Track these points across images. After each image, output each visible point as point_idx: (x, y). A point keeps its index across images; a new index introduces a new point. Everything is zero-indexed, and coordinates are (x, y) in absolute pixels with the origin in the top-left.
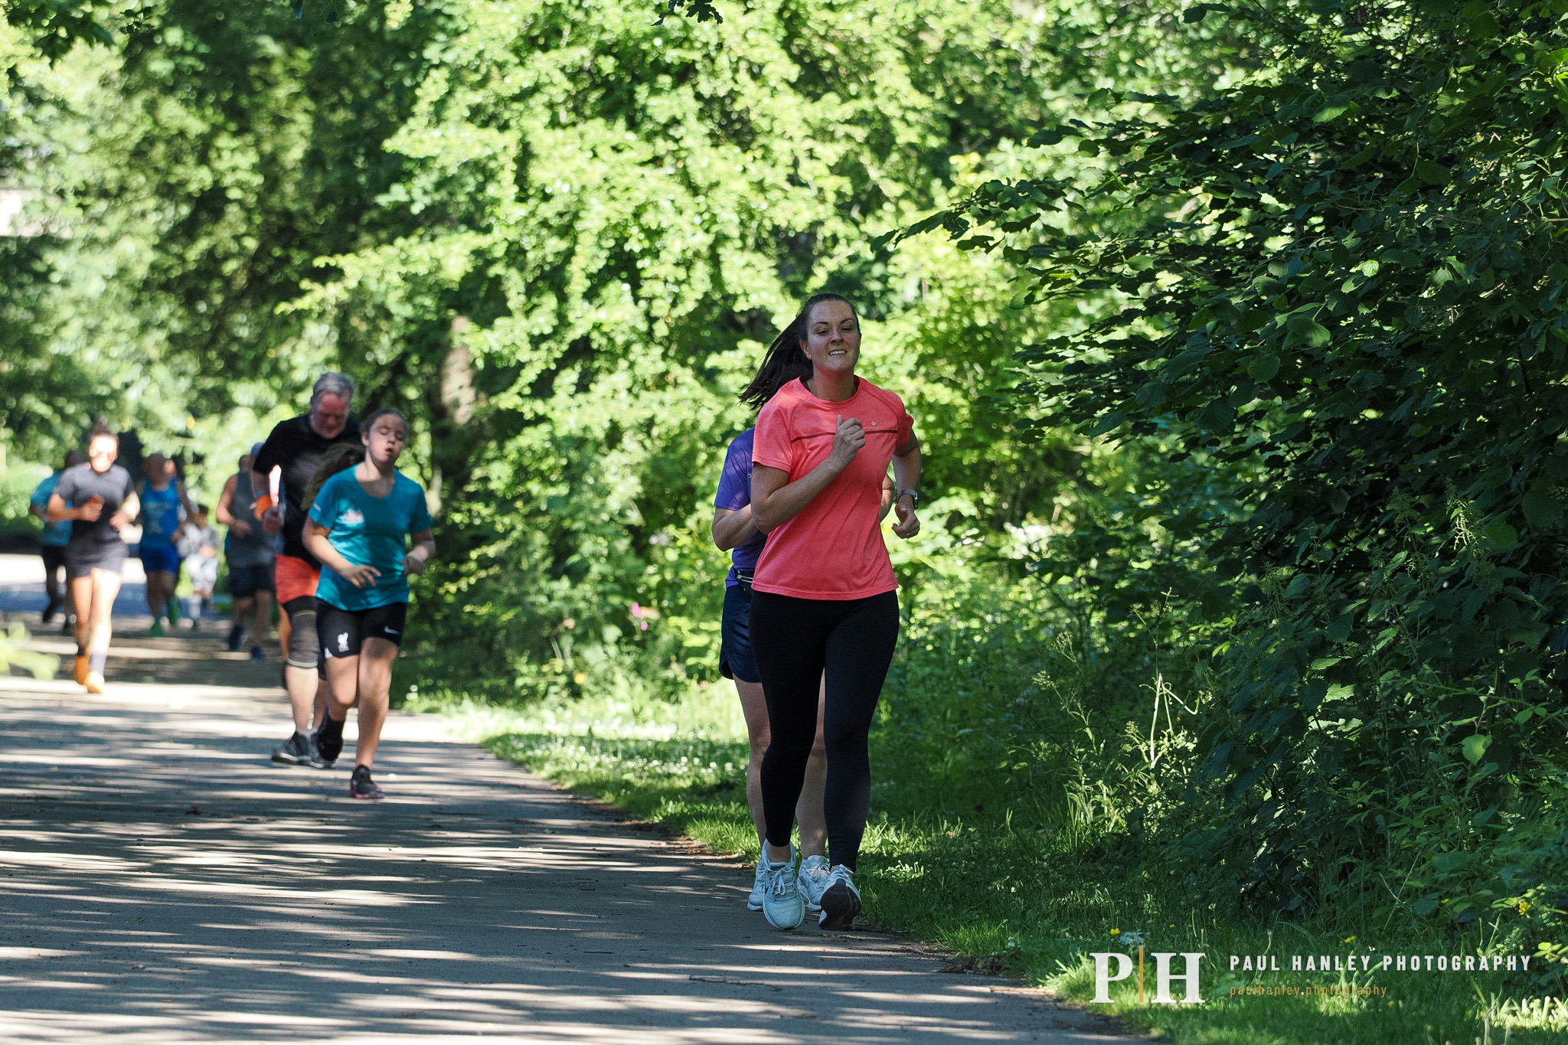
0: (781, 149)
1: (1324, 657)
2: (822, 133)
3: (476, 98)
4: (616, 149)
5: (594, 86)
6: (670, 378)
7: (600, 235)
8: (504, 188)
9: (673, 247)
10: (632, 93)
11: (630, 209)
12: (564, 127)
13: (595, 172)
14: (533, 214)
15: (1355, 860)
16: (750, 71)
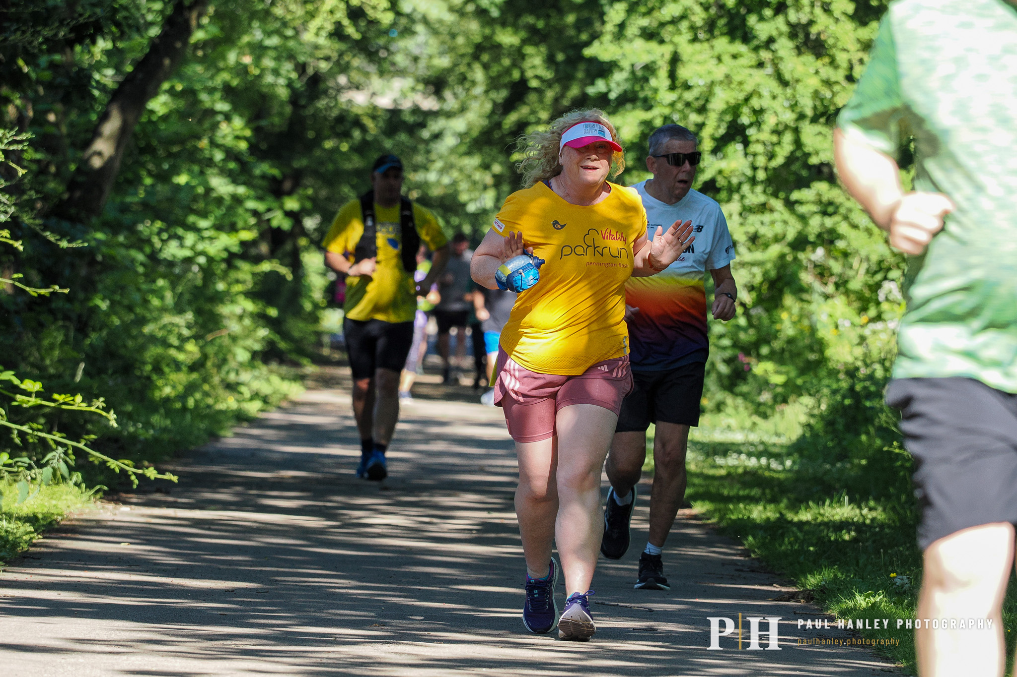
0: (842, 58)
3: (644, 22)
5: (721, 16)
6: (768, 206)
8: (661, 81)
9: (770, 121)
11: (741, 96)
12: (701, 42)
13: (719, 73)
14: (680, 98)
16: (823, 7)
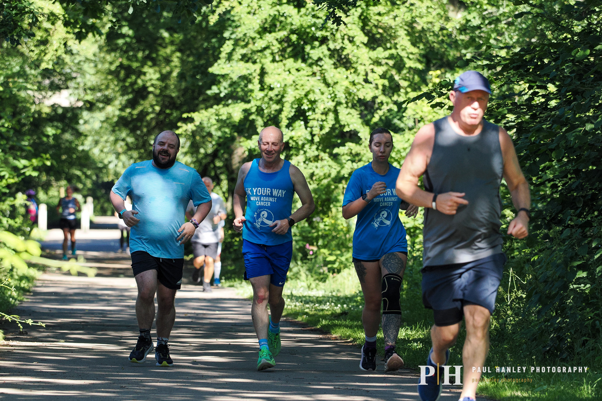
0: (361, 69)
1: (575, 261)
2: (377, 63)
3: (244, 51)
4: (298, 70)
5: (289, 46)
6: (320, 157)
7: (292, 103)
8: (255, 86)
9: (320, 107)
10: (303, 48)
11: (303, 93)
12: (278, 62)
13: (290, 79)
14: (266, 95)
15: (588, 339)
16: (349, 39)
